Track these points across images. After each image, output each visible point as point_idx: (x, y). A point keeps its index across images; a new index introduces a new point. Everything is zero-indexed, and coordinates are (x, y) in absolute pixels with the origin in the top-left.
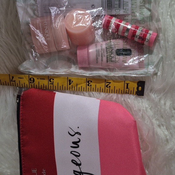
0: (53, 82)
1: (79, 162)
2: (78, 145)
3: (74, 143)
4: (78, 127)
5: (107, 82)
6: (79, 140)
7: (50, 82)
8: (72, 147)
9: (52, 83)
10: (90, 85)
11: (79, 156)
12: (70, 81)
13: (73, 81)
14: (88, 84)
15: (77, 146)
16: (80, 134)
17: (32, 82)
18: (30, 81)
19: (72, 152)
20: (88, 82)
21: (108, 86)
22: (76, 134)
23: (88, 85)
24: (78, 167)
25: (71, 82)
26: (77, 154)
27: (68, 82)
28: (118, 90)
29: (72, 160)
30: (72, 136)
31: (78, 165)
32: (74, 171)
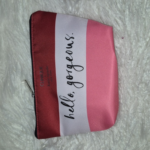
1: (71, 58)
2: (72, 46)
3: (69, 45)
4: (73, 34)
6: (72, 42)
8: (67, 48)
16: (74, 38)
19: (67, 52)
22: (71, 39)
24: (70, 62)
29: (67, 57)
30: (68, 40)
31: (71, 60)
32: (68, 65)
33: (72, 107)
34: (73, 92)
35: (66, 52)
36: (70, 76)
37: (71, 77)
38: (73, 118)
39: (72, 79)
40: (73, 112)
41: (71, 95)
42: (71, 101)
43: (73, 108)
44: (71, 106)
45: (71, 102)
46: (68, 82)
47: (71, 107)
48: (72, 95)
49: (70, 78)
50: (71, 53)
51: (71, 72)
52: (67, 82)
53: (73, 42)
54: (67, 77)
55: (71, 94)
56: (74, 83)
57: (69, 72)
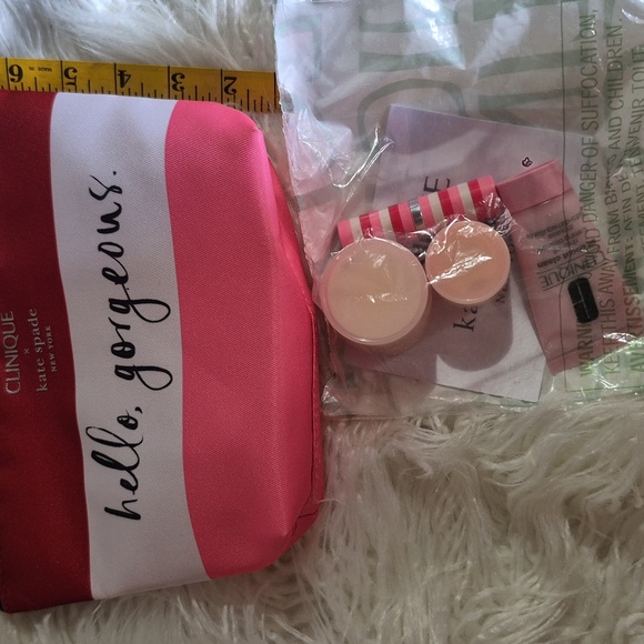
0: (75, 78)
1: (121, 273)
2: (117, 223)
3: (106, 218)
4: (115, 173)
5: (226, 78)
6: (116, 208)
7: (67, 76)
8: (100, 231)
9: (73, 81)
10: (178, 87)
11: (120, 255)
12: (122, 74)
13: (130, 76)
14: (172, 82)
15: (113, 226)
16: (120, 191)
17: (16, 78)
18: (11, 76)
19: (103, 247)
20: (174, 78)
21: (230, 91)
22: (111, 193)
23: (175, 87)
24: (120, 286)
25: (126, 78)
26: (117, 250)
27: (118, 78)
28: (258, 102)
29: (105, 270)
30: (100, 198)
31: (121, 280)
32: (112, 301)
33: (133, 471)
34: (138, 409)
35: (100, 249)
36: (124, 344)
37: (127, 349)
38: (136, 516)
39: (130, 354)
40: (134, 489)
41: (128, 422)
42: (127, 445)
43: (133, 476)
44: (126, 465)
45: (128, 448)
46: (118, 367)
47: (129, 469)
48: (131, 422)
49: (125, 349)
50: (118, 250)
51: (127, 327)
52: (114, 369)
53: (119, 205)
54: (116, 349)
55: (129, 417)
56: (140, 373)
57: (118, 326)
